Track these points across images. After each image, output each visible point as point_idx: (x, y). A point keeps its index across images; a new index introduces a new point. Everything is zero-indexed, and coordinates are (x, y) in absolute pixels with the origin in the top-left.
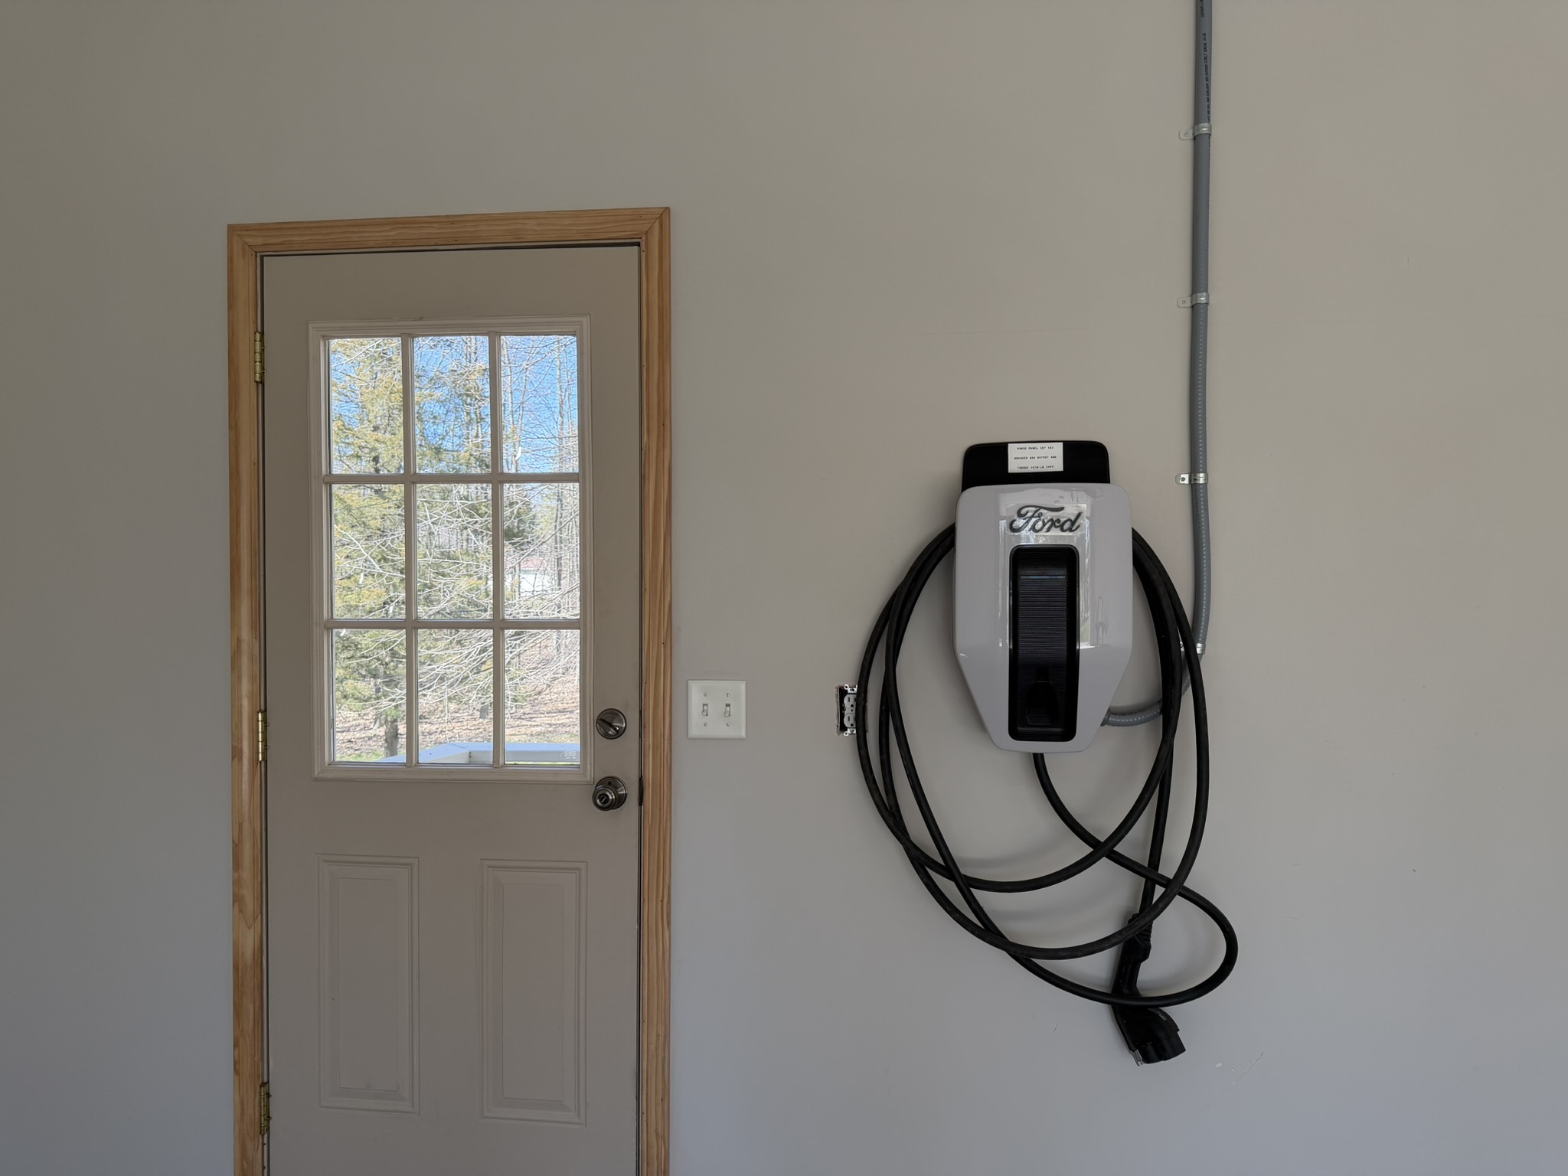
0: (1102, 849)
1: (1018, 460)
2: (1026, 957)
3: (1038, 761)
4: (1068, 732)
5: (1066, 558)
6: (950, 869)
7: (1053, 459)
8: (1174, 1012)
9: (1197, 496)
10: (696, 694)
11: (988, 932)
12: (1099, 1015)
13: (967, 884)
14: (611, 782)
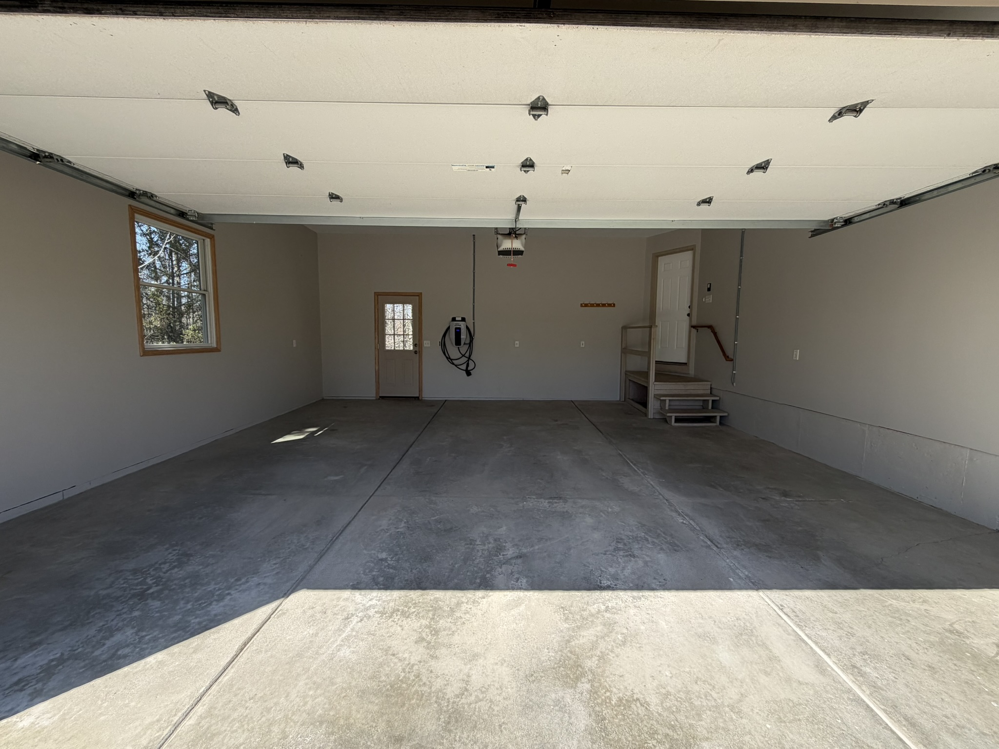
0: (463, 356)
1: (457, 319)
2: (456, 366)
3: (459, 348)
4: (460, 345)
5: (460, 328)
6: (450, 358)
7: (460, 319)
8: (471, 371)
9: (474, 323)
10: (425, 342)
11: (453, 364)
12: (465, 372)
13: (451, 360)
14: (416, 351)
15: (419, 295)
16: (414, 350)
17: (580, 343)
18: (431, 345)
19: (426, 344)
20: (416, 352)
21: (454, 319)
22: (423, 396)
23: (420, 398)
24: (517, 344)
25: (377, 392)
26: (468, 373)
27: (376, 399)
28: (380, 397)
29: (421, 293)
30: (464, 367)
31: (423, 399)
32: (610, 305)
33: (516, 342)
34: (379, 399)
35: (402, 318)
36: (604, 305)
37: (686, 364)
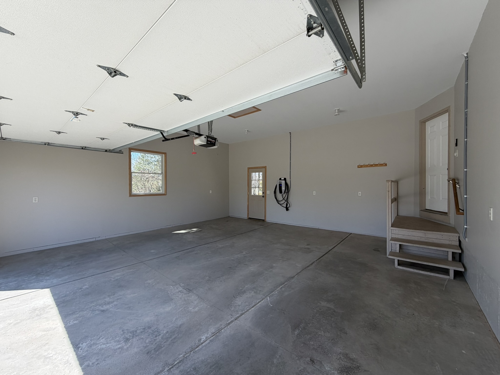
0: (283, 199)
1: (282, 179)
3: (282, 195)
4: (282, 193)
5: (281, 184)
8: (289, 208)
9: (290, 181)
11: (279, 204)
12: (285, 208)
13: (278, 201)
15: (265, 167)
16: (262, 196)
17: (358, 193)
18: (270, 192)
19: (268, 192)
20: (263, 197)
21: (280, 179)
22: (266, 220)
23: (265, 221)
24: (314, 193)
25: (248, 215)
26: (287, 209)
27: (247, 219)
28: (249, 218)
29: (266, 166)
30: (285, 206)
31: (266, 221)
32: (381, 165)
33: (314, 192)
34: (249, 219)
35: (258, 179)
36: (376, 165)
37: (446, 213)
